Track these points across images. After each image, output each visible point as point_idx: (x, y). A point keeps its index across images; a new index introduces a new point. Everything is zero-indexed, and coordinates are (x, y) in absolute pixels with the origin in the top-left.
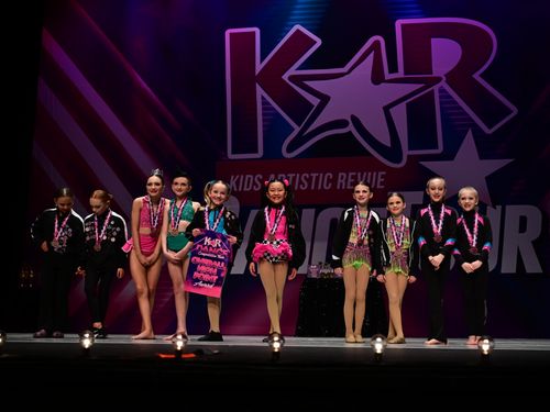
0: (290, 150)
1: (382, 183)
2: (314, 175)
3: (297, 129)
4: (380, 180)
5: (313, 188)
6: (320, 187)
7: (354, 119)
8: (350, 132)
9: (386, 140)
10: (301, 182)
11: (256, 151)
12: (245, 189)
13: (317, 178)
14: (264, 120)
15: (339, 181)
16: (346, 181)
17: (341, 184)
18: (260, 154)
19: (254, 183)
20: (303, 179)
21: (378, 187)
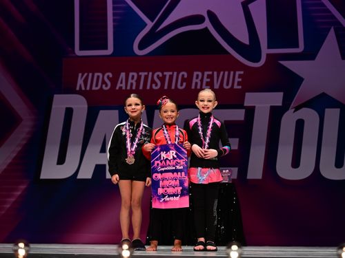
0: (141, 47)
1: (239, 84)
2: (168, 74)
3: (150, 24)
4: (237, 80)
5: (166, 87)
6: (173, 87)
7: (210, 14)
8: (206, 29)
9: (244, 38)
10: (153, 81)
11: (106, 48)
12: (94, 88)
13: (171, 77)
14: (114, 15)
15: (194, 80)
16: (202, 81)
17: (196, 83)
18: (110, 51)
19: (104, 82)
20: (155, 78)
21: (236, 87)
